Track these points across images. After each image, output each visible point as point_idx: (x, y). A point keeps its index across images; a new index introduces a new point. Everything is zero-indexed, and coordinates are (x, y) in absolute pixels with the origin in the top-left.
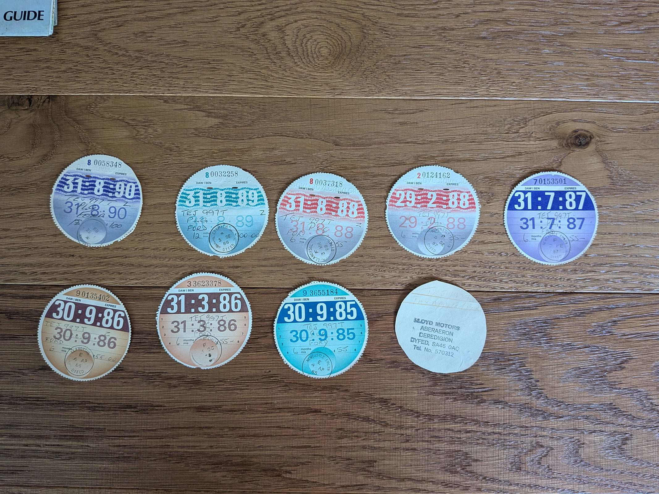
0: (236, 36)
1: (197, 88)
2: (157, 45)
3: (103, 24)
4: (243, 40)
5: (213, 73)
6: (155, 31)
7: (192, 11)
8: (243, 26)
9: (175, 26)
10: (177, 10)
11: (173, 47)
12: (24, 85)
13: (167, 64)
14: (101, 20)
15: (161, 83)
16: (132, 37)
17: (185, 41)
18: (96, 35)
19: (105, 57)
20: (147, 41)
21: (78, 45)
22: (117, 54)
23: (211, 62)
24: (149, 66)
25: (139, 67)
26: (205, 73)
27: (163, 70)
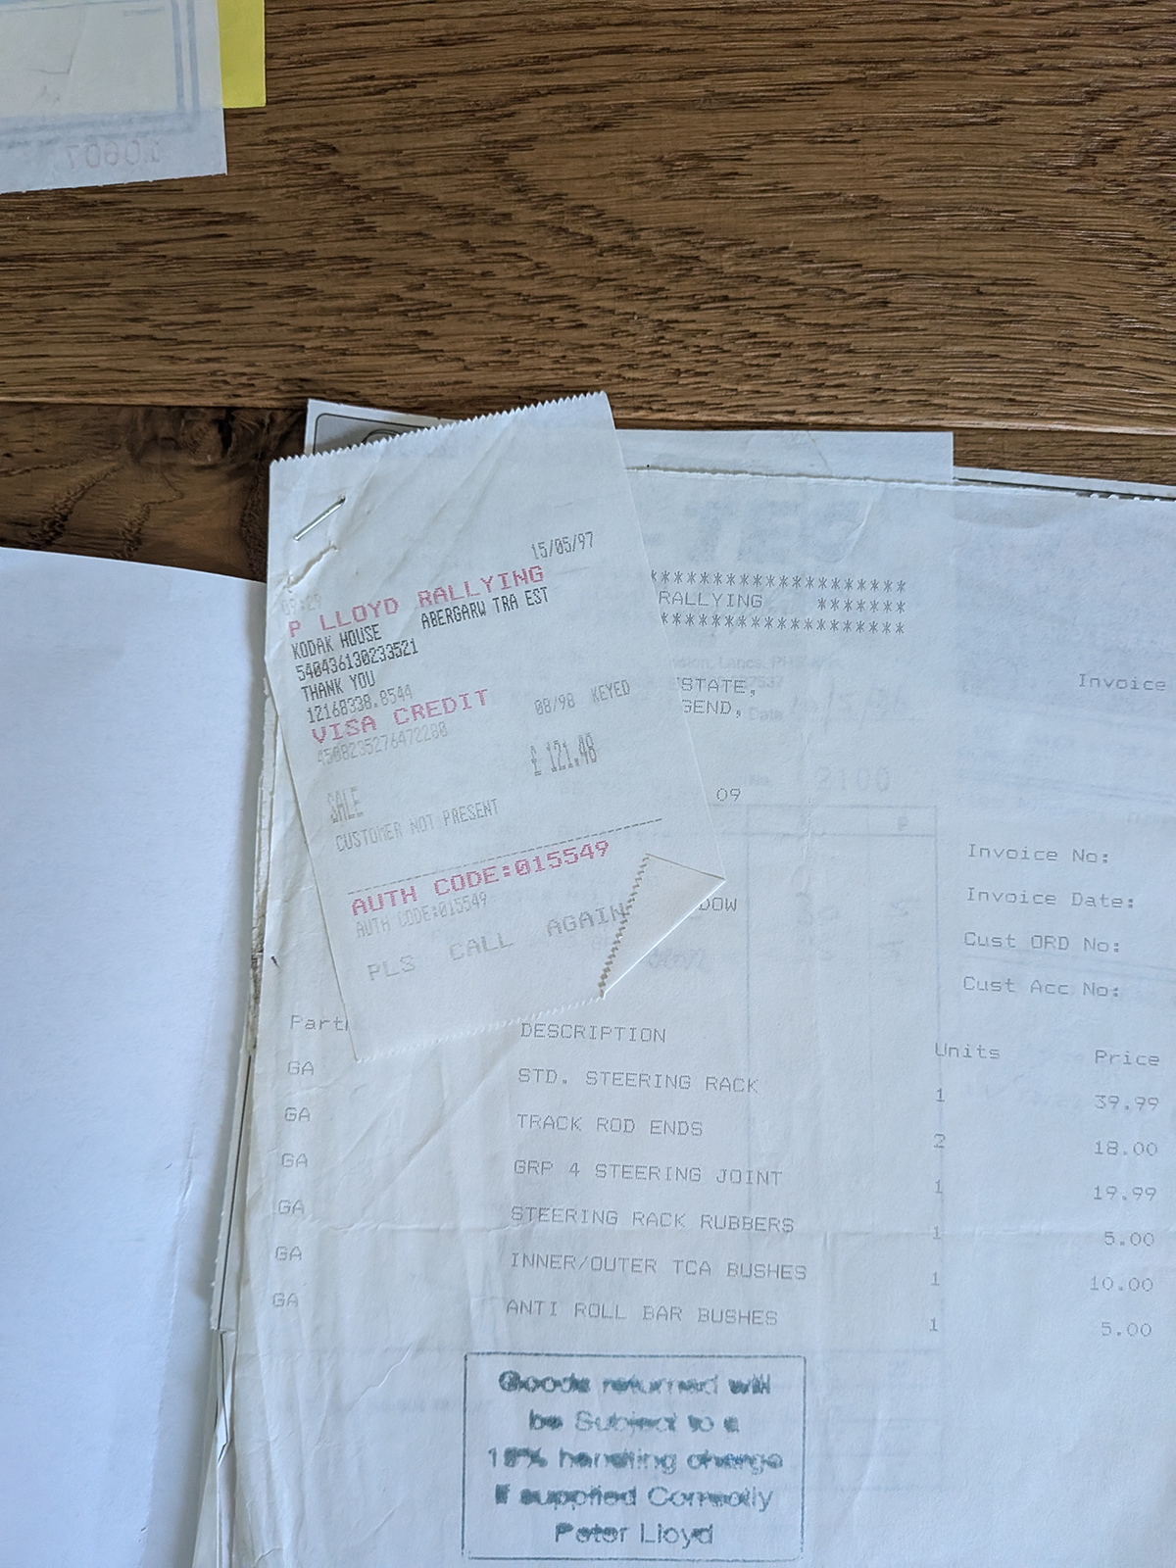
0: (1080, 186)
1: (931, 394)
2: (759, 211)
3: (530, 116)
4: (1110, 202)
5: (998, 332)
6: (748, 154)
7: (899, 76)
8: (1110, 146)
9: (831, 137)
10: (836, 69)
11: (825, 223)
12: (198, 361)
13: (803, 291)
14: (521, 100)
15: (779, 370)
16: (653, 172)
17: (876, 199)
18: (499, 160)
19: (539, 255)
20: (715, 193)
21: (423, 201)
22: (590, 241)
23: (983, 289)
24: (726, 298)
25: (685, 302)
26: (961, 330)
27: (790, 313)
